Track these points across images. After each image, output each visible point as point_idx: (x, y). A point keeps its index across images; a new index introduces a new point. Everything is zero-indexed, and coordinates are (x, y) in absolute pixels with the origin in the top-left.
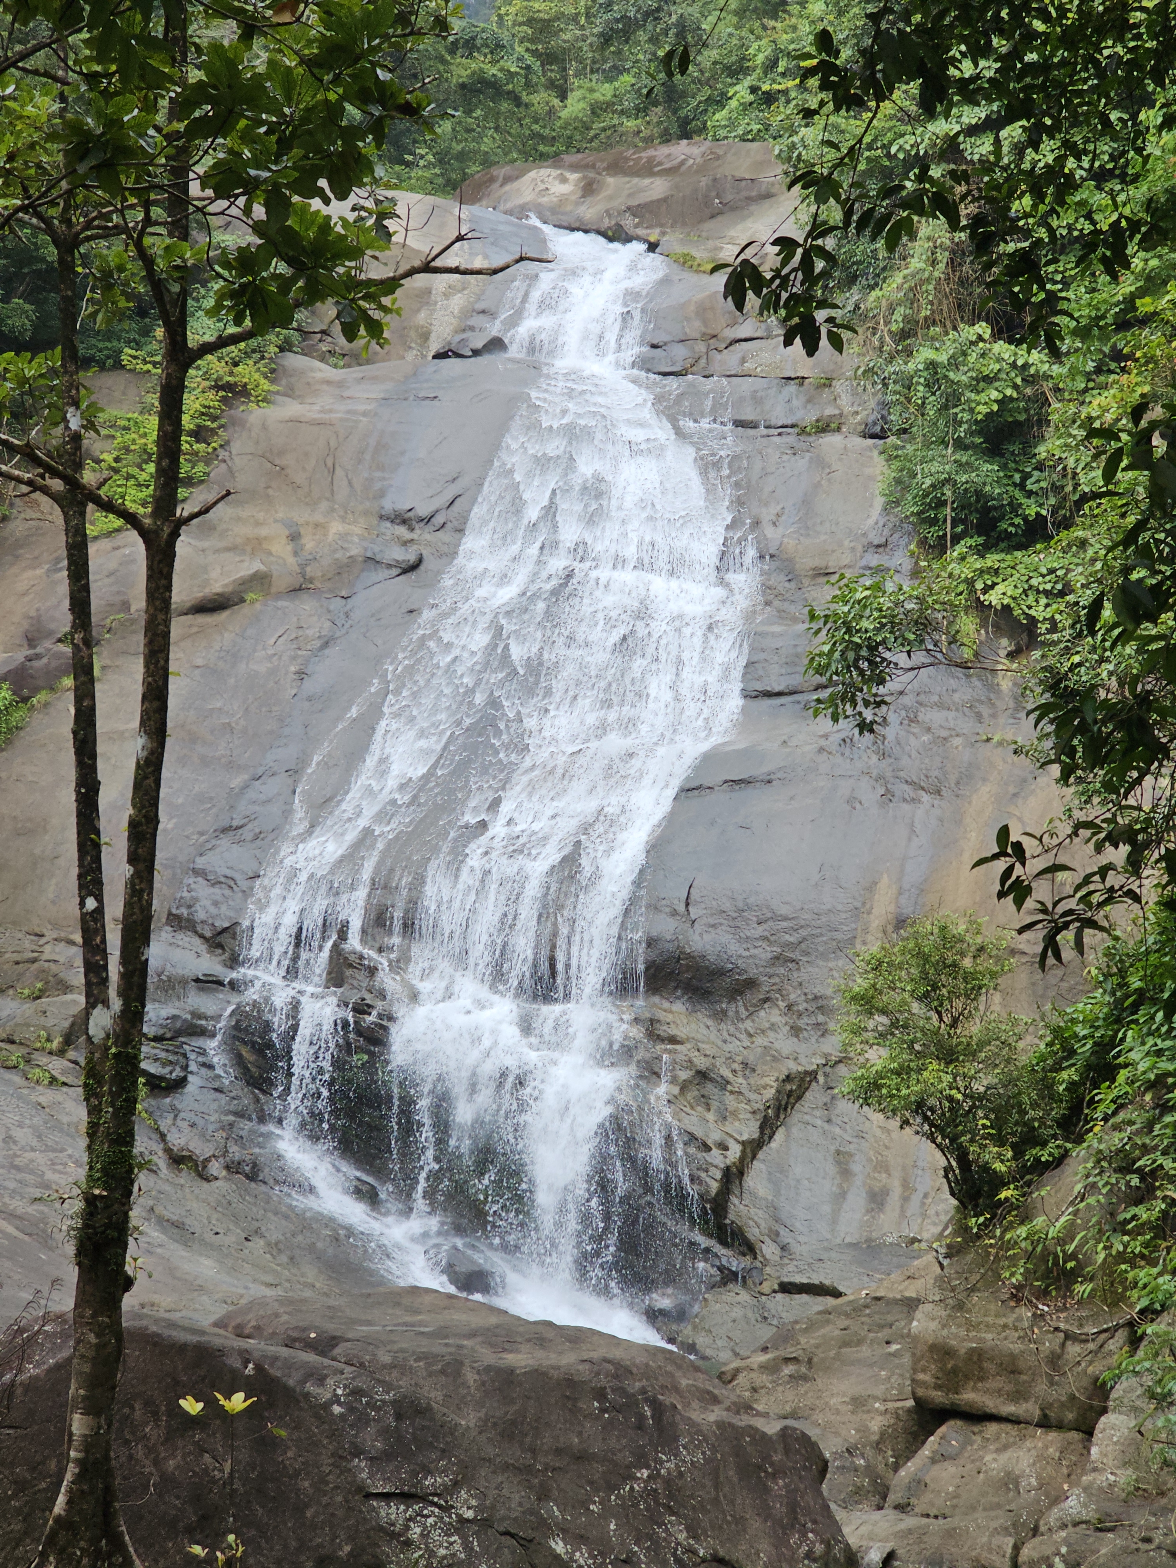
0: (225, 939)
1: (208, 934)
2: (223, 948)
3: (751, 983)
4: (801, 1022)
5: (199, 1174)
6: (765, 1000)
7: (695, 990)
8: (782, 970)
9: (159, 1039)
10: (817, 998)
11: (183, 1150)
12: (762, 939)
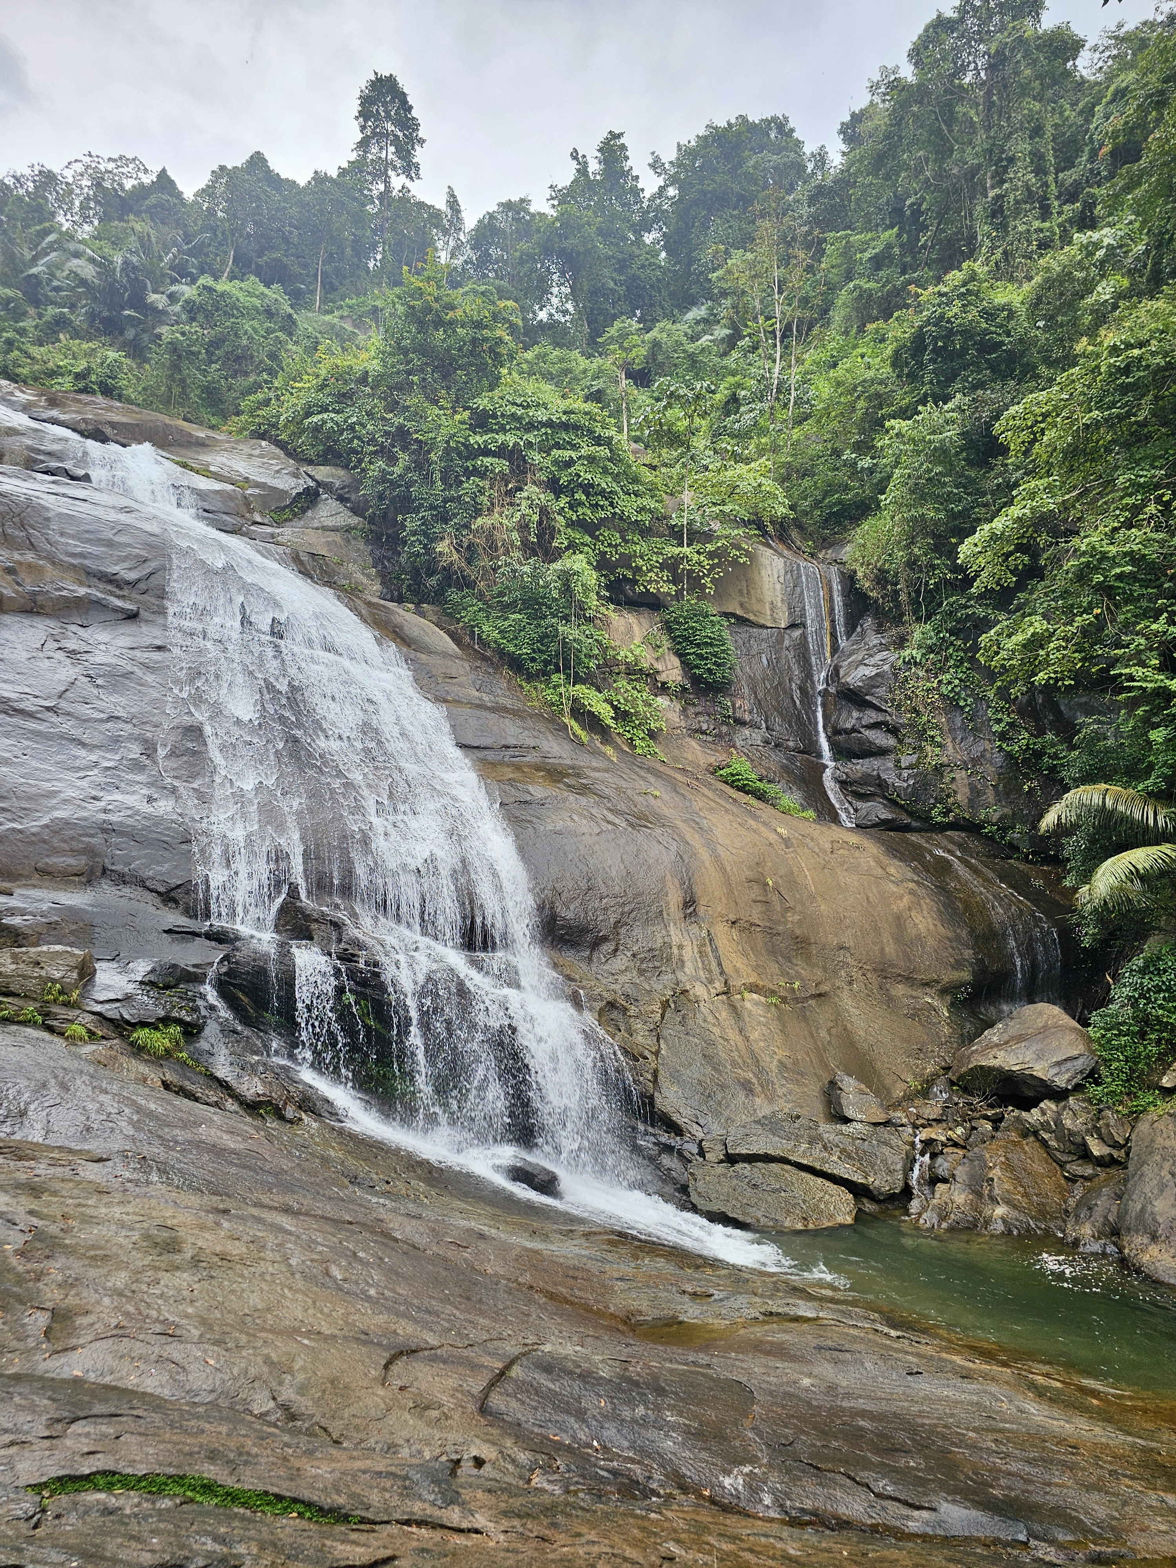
0: (178, 894)
1: (162, 889)
2: (176, 901)
3: (605, 939)
4: (644, 966)
5: (282, 1118)
6: (616, 950)
7: (566, 942)
8: (623, 931)
9: (167, 987)
10: (651, 950)
11: (259, 1095)
12: (606, 909)
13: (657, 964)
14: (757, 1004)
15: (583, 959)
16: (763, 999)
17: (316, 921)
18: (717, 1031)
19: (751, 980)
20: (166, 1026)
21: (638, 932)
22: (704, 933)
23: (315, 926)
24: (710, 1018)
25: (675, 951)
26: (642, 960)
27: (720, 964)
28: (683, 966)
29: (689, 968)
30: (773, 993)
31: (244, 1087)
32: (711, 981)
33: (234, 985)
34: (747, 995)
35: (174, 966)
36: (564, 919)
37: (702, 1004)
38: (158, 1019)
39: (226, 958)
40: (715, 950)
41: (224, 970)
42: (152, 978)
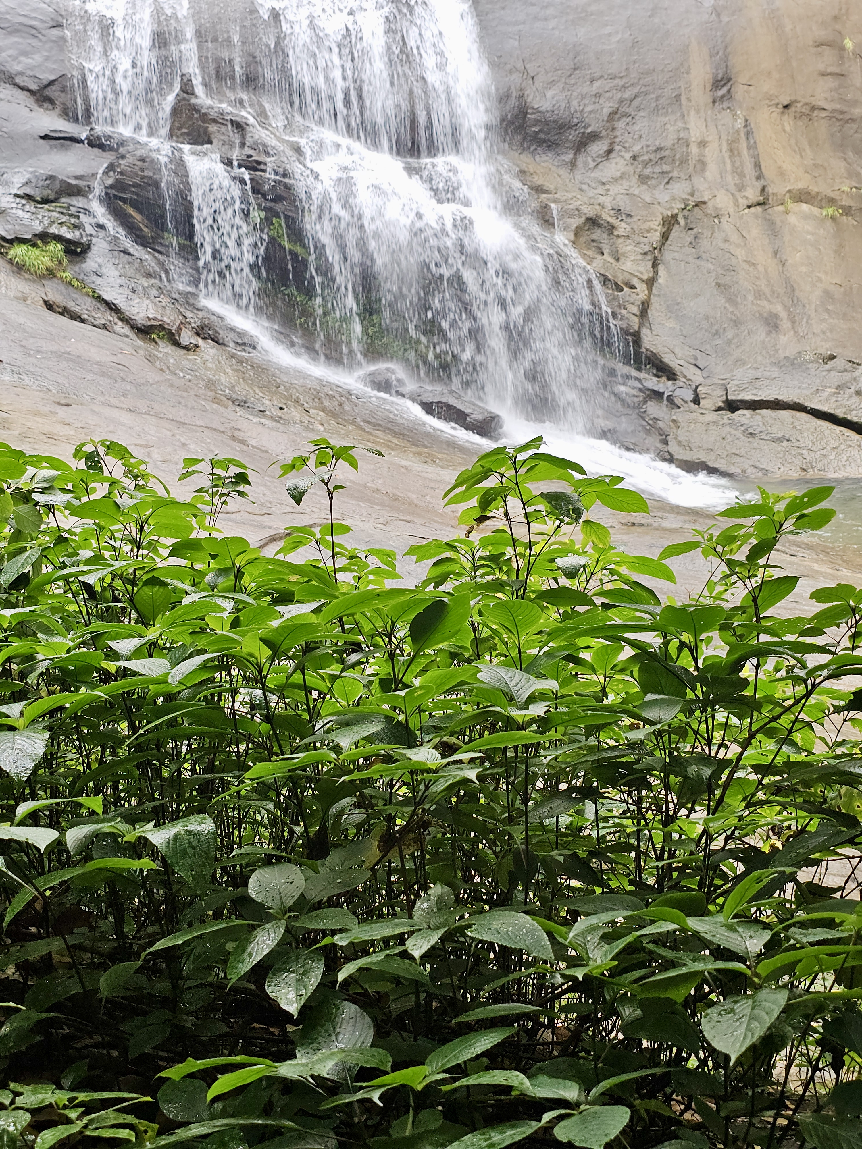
0: (53, 92)
1: (34, 87)
2: (51, 101)
3: (594, 137)
4: (647, 171)
5: (177, 344)
6: (610, 151)
7: (541, 142)
8: (620, 125)
9: (45, 201)
10: (659, 149)
11: (149, 319)
12: (598, 95)
13: (666, 168)
14: (806, 217)
15: (564, 164)
16: (816, 211)
17: (214, 121)
18: (740, 253)
19: (800, 185)
20: (46, 243)
21: (641, 125)
22: (739, 123)
23: (213, 128)
24: (735, 238)
25: (694, 149)
26: (646, 164)
27: (757, 165)
28: (703, 170)
29: (712, 171)
30: (832, 201)
31: (135, 310)
32: (741, 188)
33: (124, 200)
34: (792, 205)
35: (52, 178)
36: (537, 111)
37: (724, 220)
38: (35, 235)
39: (111, 168)
40: (752, 147)
41: (110, 181)
42: (28, 190)
